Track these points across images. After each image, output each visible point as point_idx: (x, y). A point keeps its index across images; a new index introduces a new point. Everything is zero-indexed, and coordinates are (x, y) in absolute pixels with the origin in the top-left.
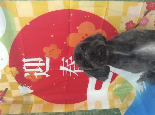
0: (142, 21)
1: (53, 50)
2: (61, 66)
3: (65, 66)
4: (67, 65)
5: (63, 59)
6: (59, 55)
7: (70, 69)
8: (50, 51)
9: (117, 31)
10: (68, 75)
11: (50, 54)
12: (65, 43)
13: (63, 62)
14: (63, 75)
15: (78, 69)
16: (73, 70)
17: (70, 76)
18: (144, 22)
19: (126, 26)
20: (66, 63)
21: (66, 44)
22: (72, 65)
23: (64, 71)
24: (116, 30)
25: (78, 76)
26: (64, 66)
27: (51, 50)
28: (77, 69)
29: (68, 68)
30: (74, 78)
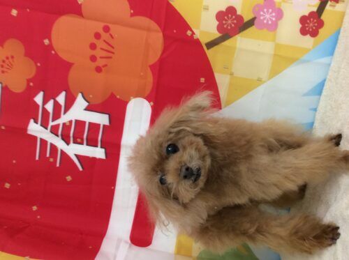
0: (262, 13)
1: (12, 57)
2: (32, 121)
3: (45, 125)
4: (51, 124)
5: (39, 99)
6: (29, 81)
7: (58, 136)
8: (4, 61)
9: (193, 33)
10: (51, 160)
11: (3, 72)
12: (46, 42)
13: (38, 106)
14: (37, 158)
15: (81, 143)
16: (68, 143)
17: (58, 165)
18: (268, 16)
19: (217, 23)
20: (49, 113)
21: (50, 47)
22: (64, 124)
23: (41, 140)
24: (191, 30)
25: (81, 169)
26: (41, 125)
27: (7, 58)
28: (79, 140)
29: (51, 132)
30: (69, 178)
